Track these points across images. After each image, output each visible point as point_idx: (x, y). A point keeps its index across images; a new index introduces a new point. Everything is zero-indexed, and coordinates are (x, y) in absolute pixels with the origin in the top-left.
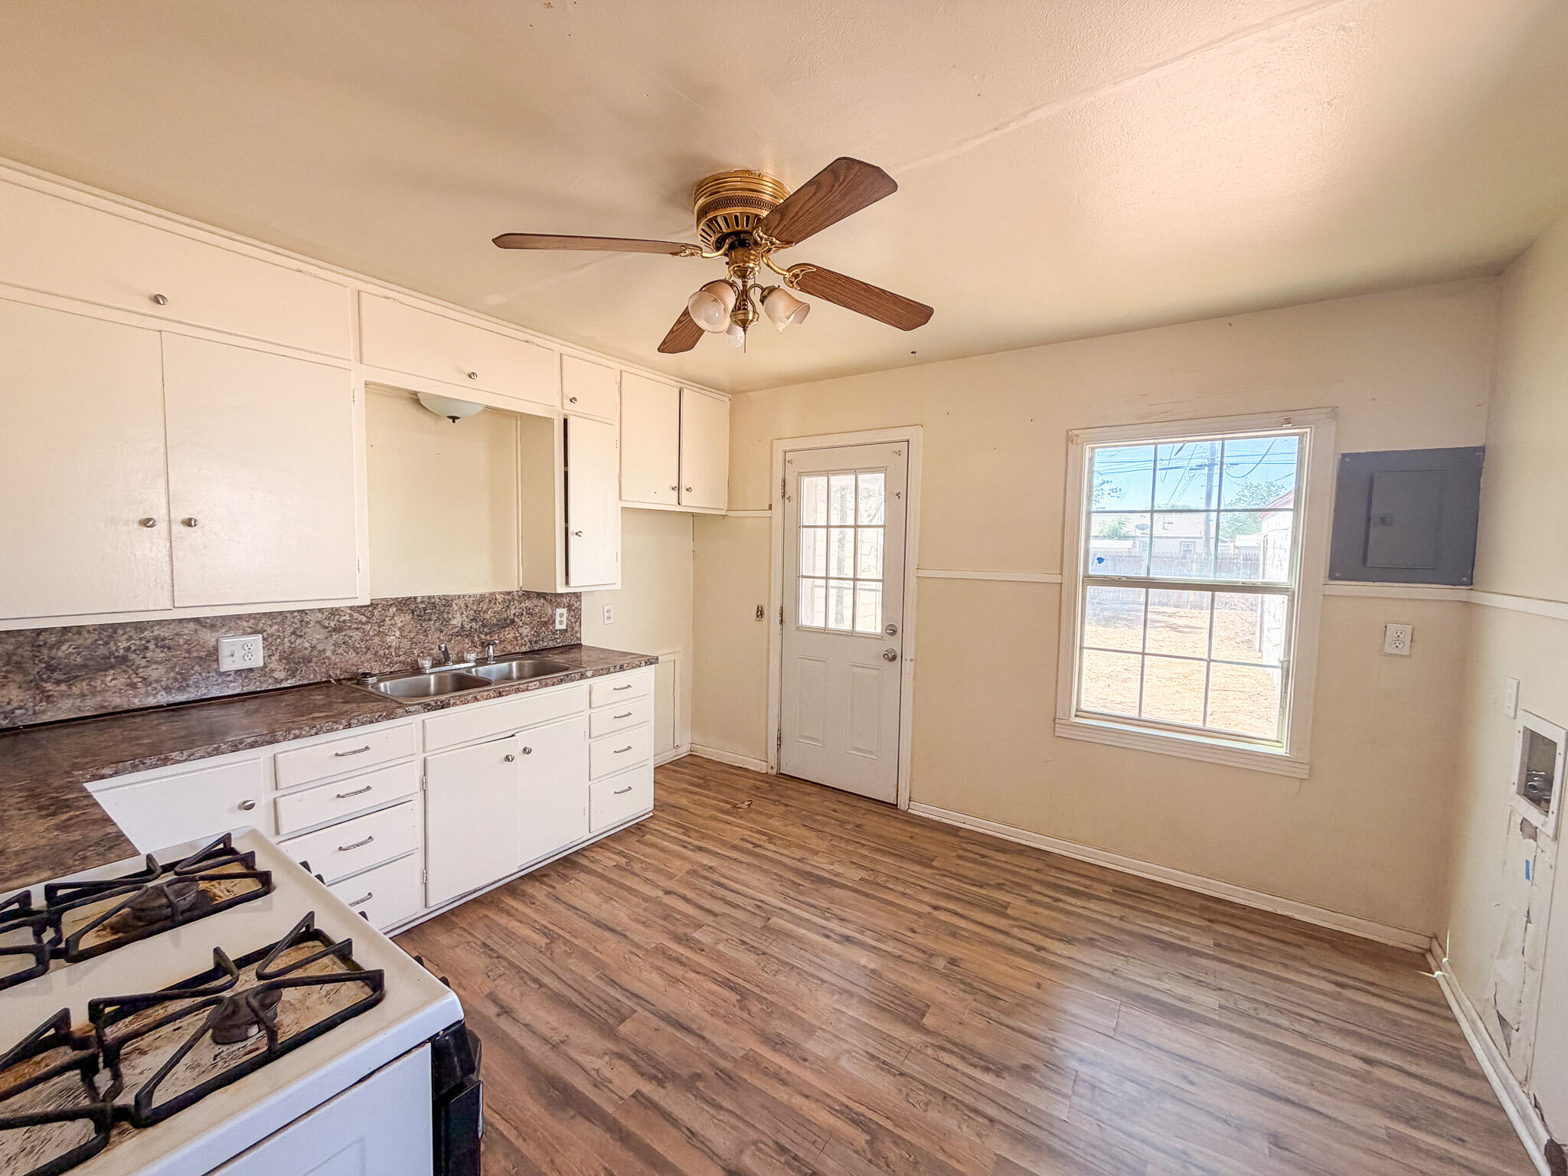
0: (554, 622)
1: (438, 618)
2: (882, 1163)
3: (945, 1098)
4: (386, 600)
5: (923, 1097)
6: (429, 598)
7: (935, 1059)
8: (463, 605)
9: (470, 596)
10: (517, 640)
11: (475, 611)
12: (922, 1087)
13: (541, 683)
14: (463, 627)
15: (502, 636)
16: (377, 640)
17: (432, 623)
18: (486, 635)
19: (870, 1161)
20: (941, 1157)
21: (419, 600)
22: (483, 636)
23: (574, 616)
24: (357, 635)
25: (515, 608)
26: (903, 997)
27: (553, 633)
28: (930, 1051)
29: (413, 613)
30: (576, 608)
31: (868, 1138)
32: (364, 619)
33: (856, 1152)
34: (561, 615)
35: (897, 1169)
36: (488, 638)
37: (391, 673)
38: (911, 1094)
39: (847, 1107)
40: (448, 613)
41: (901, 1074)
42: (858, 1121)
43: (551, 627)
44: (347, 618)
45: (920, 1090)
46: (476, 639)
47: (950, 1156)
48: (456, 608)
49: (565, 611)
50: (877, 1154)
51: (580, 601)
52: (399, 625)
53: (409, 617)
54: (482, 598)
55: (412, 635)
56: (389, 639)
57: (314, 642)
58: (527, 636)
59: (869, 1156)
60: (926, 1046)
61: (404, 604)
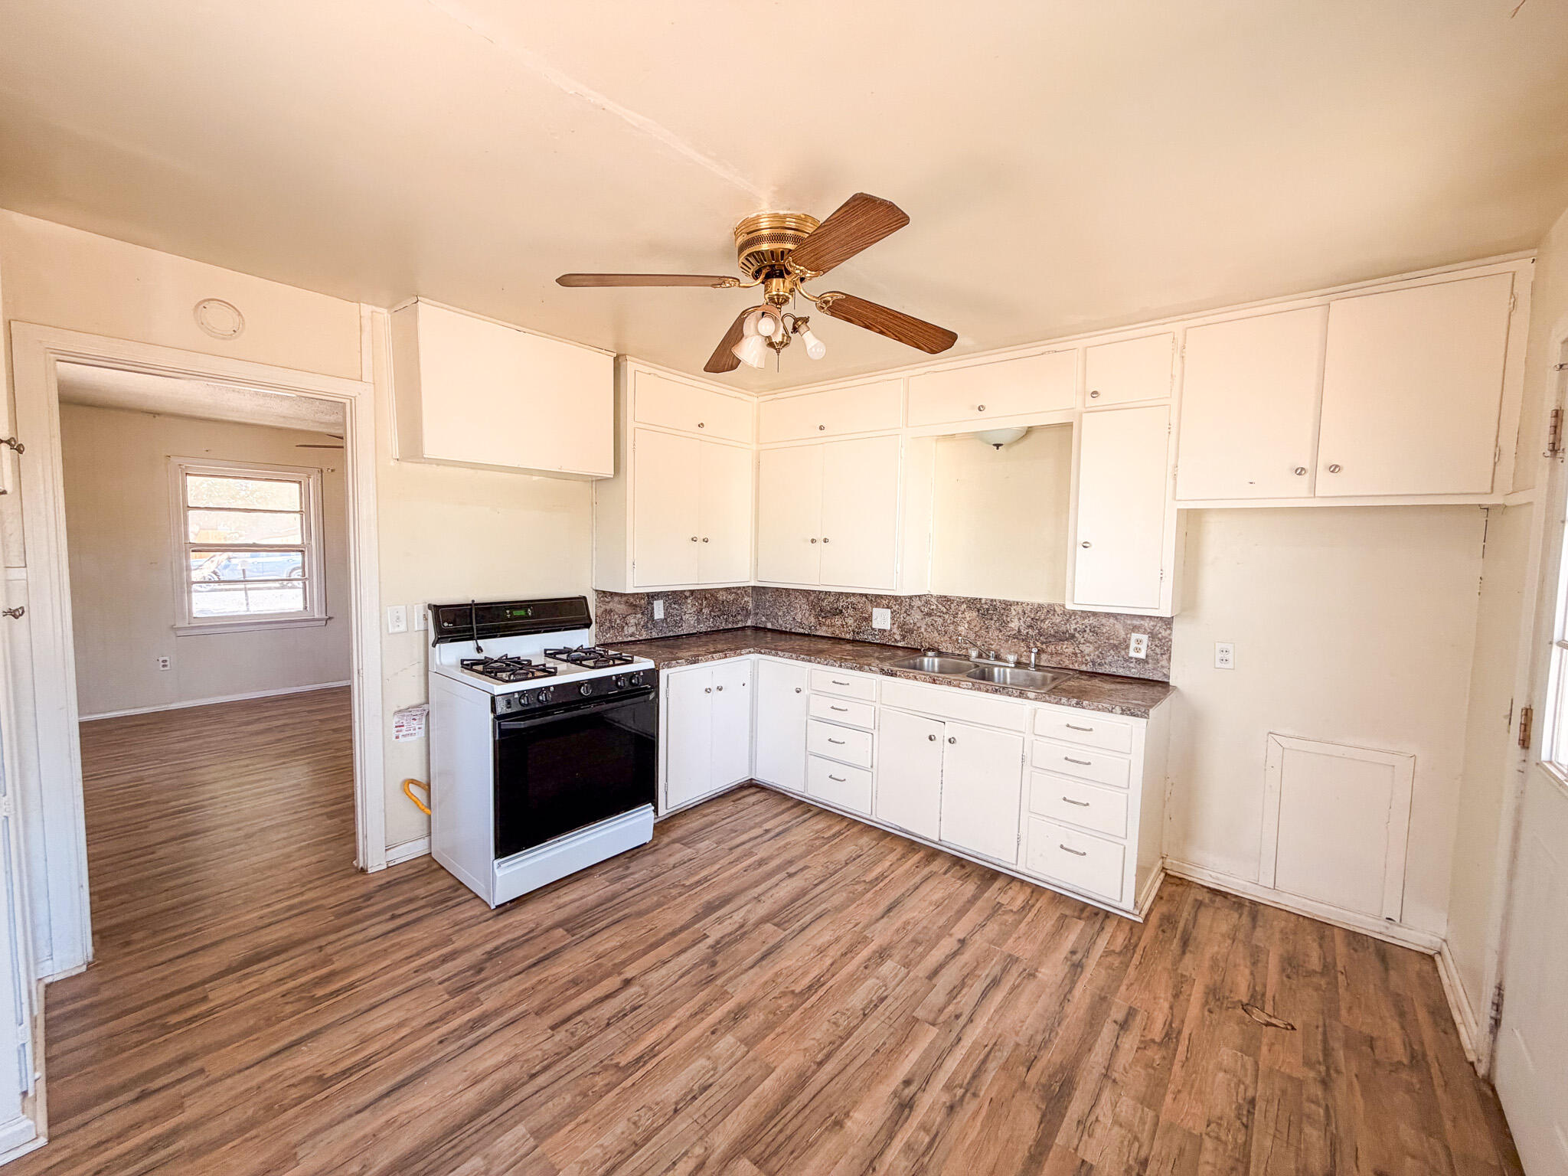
0: (1128, 647)
1: (998, 619)
2: (597, 1069)
3: (636, 1145)
4: (959, 598)
5: (645, 1122)
6: (992, 600)
7: (686, 1153)
8: (1020, 611)
9: (1028, 604)
10: (1076, 657)
11: (1032, 619)
12: (655, 1125)
13: (973, 685)
14: (1019, 631)
15: (1059, 648)
16: (952, 628)
17: (993, 622)
18: (1042, 643)
19: (601, 1062)
20: (581, 1118)
21: (983, 602)
22: (1039, 644)
23: (1161, 647)
24: (940, 621)
25: (1077, 623)
26: (789, 1148)
27: (1126, 661)
28: (698, 1150)
29: (978, 611)
30: (1165, 638)
31: (621, 1065)
32: (945, 610)
33: (613, 1054)
34: (1139, 642)
35: (587, 1079)
36: (1044, 646)
37: (959, 655)
38: (650, 1113)
39: (655, 1056)
40: (1007, 616)
41: (608, 1024)
42: (639, 1061)
43: (1123, 653)
44: (934, 607)
45: (653, 1123)
46: (1032, 645)
47: (578, 1125)
48: (1014, 613)
49: (1145, 638)
50: (606, 1068)
51: (1171, 629)
52: (968, 619)
53: (975, 614)
54: (1040, 607)
55: (977, 629)
56: (960, 628)
57: (916, 620)
58: (1089, 655)
59: (605, 1062)
60: (706, 1149)
61: (973, 603)
